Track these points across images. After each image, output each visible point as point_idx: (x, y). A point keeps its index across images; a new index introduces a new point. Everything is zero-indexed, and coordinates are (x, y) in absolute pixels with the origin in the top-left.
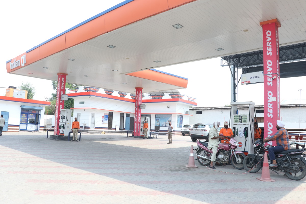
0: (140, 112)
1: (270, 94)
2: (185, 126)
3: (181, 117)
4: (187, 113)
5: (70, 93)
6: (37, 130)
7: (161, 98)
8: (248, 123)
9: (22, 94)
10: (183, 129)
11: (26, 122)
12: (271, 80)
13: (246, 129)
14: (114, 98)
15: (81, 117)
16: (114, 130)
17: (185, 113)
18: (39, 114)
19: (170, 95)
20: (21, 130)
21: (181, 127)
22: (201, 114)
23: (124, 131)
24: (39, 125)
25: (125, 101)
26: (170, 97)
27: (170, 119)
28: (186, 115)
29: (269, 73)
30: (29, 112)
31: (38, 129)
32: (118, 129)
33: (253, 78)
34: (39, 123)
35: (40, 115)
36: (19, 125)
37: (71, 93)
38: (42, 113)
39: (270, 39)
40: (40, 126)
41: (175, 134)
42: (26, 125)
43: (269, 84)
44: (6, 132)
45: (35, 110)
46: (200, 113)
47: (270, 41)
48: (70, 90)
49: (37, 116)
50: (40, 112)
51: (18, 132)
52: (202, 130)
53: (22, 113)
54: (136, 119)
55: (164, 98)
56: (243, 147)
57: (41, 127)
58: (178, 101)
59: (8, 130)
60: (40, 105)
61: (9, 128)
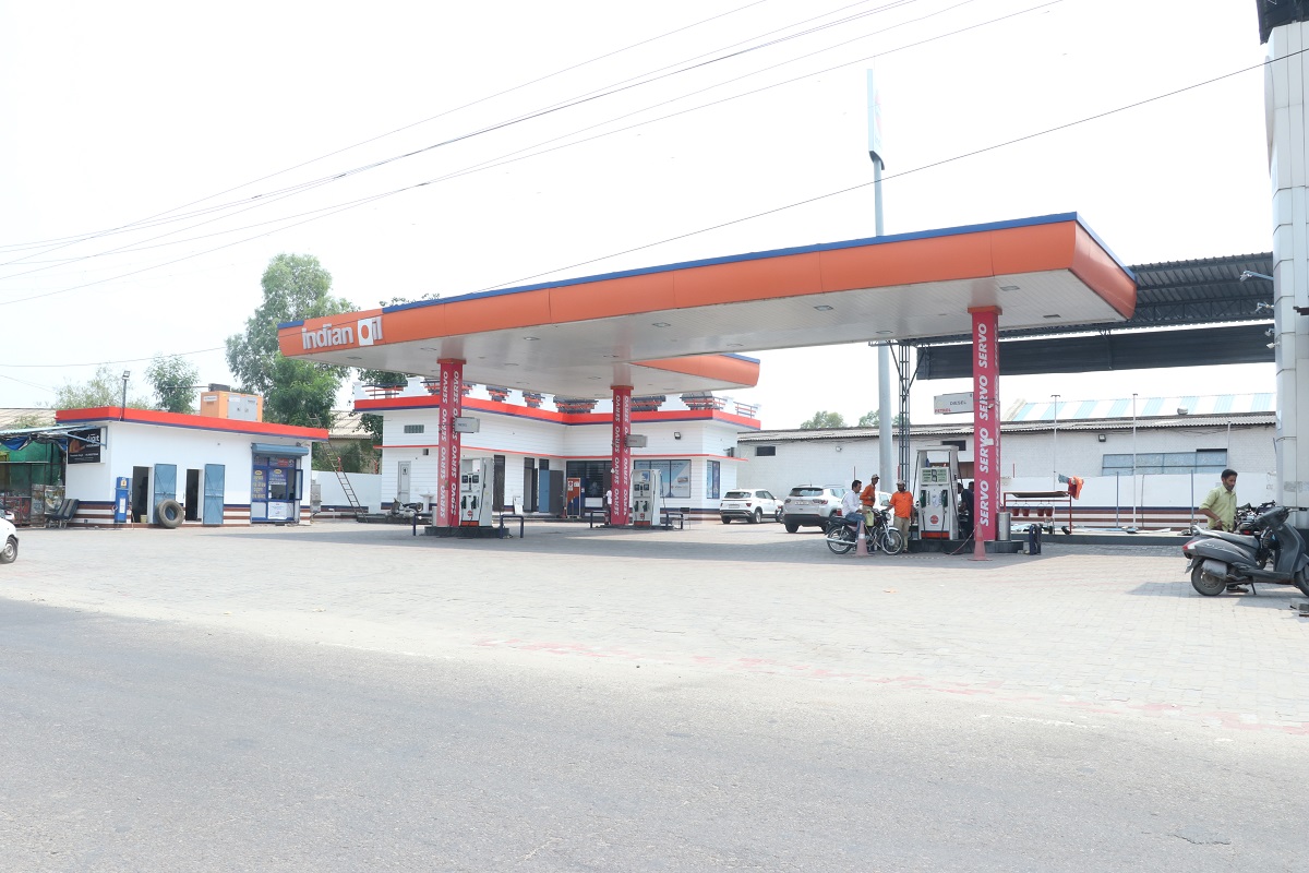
0: (628, 456)
1: (984, 434)
2: (730, 495)
3: (715, 466)
4: (731, 453)
5: (372, 398)
6: (292, 519)
7: (656, 410)
8: (948, 481)
9: (249, 406)
10: (727, 505)
11: (263, 496)
12: (986, 411)
13: (945, 492)
14: (512, 411)
15: (412, 475)
16: (510, 513)
17: (724, 454)
18: (298, 468)
19: (683, 398)
20: (256, 521)
21: (716, 496)
22: (774, 454)
23: (535, 514)
24: (297, 502)
25: (541, 420)
26: (684, 407)
27: (683, 474)
28: (731, 459)
29: (982, 397)
30: (272, 464)
31: (296, 517)
32: (519, 511)
33: (955, 403)
34: (298, 496)
35: (302, 471)
36: (249, 506)
37: (377, 397)
38: (306, 463)
39: (984, 339)
40: (302, 507)
41: (701, 519)
42: (264, 505)
43: (982, 417)
44: (218, 526)
45: (286, 457)
46: (770, 451)
47: (984, 343)
48: (373, 388)
49: (293, 473)
50: (298, 461)
51: (248, 525)
52: (815, 501)
53: (255, 468)
54: (617, 477)
55: (663, 408)
56: (940, 523)
57: (305, 509)
58: (711, 418)
59: (226, 522)
60: (301, 441)
61: (226, 514)
